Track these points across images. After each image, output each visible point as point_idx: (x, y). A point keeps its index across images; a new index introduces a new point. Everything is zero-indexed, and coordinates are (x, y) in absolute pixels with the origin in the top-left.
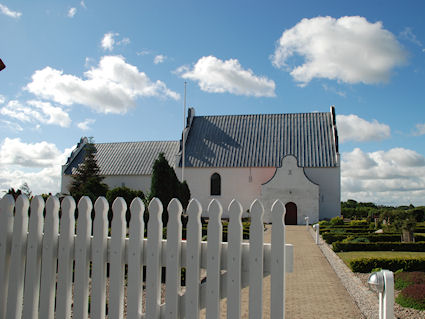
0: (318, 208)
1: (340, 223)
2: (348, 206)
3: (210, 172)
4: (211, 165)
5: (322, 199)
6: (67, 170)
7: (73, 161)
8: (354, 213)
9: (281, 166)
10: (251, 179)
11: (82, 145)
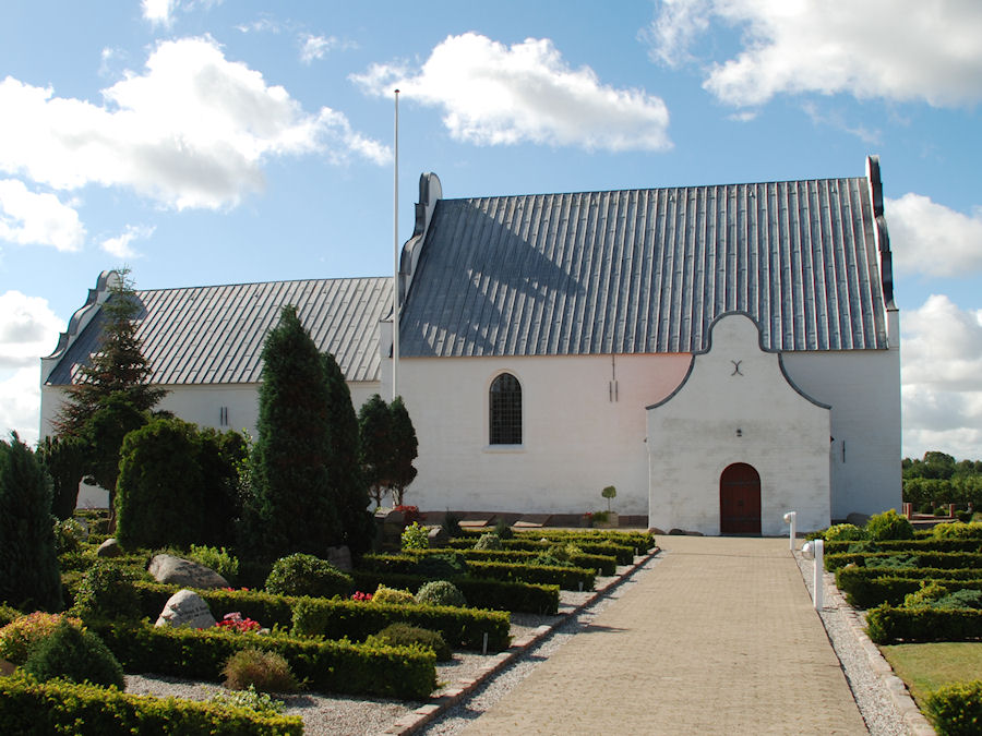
0: (826, 483)
1: (897, 533)
2: (929, 473)
3: (489, 370)
4: (490, 350)
5: (840, 452)
6: (56, 374)
7: (74, 345)
8: (950, 496)
9: (707, 349)
10: (614, 392)
11: (103, 296)
